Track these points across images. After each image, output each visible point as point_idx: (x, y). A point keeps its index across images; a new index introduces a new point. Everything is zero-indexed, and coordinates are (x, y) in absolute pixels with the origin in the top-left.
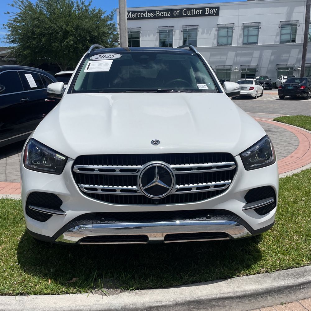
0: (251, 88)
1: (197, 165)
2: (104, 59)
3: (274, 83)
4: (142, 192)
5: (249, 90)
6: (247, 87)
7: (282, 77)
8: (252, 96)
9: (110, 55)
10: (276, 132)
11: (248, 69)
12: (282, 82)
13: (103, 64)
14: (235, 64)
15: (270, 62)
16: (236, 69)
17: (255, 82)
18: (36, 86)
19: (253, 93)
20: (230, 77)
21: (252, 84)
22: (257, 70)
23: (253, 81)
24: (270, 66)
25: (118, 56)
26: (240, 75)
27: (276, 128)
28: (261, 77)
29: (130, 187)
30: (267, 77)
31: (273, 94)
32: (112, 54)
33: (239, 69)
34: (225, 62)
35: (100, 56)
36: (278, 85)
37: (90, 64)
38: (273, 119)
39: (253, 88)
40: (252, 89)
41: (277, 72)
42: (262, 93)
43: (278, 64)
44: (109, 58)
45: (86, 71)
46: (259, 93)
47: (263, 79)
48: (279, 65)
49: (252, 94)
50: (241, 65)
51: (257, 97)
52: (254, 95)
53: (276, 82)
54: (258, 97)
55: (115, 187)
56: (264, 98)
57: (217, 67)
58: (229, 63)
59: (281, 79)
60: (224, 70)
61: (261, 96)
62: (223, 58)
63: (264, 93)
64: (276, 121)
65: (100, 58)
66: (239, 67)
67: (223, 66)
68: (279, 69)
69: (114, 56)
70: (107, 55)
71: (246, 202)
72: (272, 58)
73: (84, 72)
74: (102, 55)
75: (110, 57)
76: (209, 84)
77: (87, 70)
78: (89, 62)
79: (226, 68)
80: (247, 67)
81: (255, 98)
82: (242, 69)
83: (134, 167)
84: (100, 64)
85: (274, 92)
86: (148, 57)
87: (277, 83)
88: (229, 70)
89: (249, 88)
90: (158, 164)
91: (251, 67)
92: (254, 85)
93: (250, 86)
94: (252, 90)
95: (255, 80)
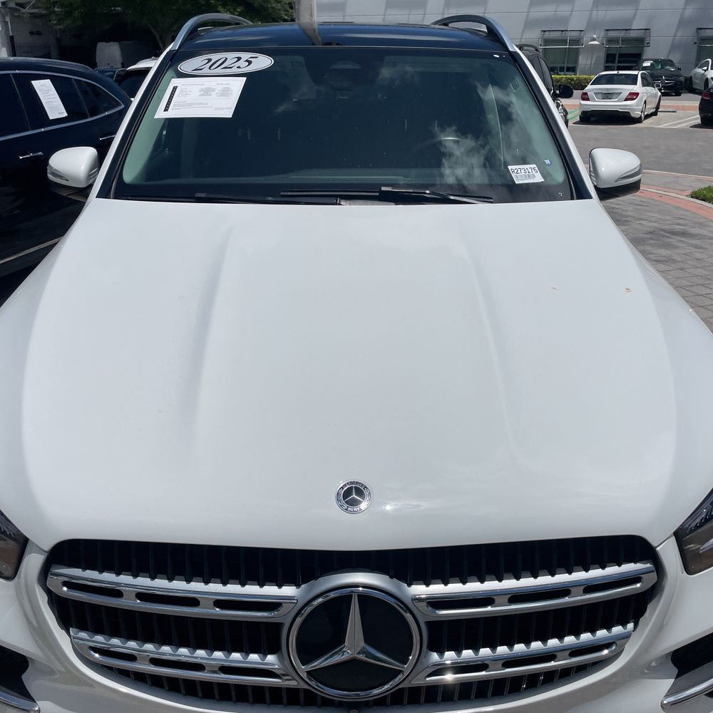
0: (630, 94)
1: (510, 584)
2: (219, 71)
3: (686, 79)
4: (297, 678)
5: (626, 100)
6: (621, 93)
7: (708, 62)
8: (633, 115)
9: (239, 59)
10: (701, 237)
11: (625, 40)
12: (709, 77)
13: (214, 90)
14: (592, 25)
15: (682, 23)
16: (594, 40)
17: (642, 78)
18: (65, 114)
19: (635, 107)
20: (576, 61)
21: (635, 83)
22: (648, 43)
23: (637, 75)
24: (680, 33)
25: (263, 62)
26: (602, 55)
27: (701, 225)
28: (656, 61)
29: (254, 657)
30: (671, 63)
31: (684, 108)
32: (245, 56)
33: (602, 40)
34: (566, 20)
35: (210, 60)
36: (699, 85)
37: (175, 88)
38: (689, 192)
39: (637, 94)
40: (633, 96)
41: (695, 48)
42: (658, 107)
43: (701, 29)
44: (234, 70)
45: (161, 114)
46: (650, 108)
47: (662, 68)
48: (703, 31)
49: (633, 110)
50: (608, 30)
51: (643, 118)
52: (636, 114)
53: (692, 74)
54: (647, 117)
55: (201, 653)
56: (662, 122)
57: (547, 35)
58: (576, 23)
59: (705, 68)
60: (564, 42)
61: (655, 114)
62: (564, 10)
63: (663, 107)
64: (697, 198)
65: (206, 71)
66: (602, 34)
67: (560, 33)
68: (703, 40)
69: (250, 63)
70: (231, 56)
71: (676, 671)
72: (689, 11)
73: (155, 117)
74: (215, 57)
75: (237, 64)
76: (547, 162)
77: (166, 110)
78: (175, 82)
79: (569, 35)
80: (621, 35)
81: (639, 120)
82: (610, 41)
83: (271, 590)
84: (207, 92)
85: (686, 103)
86: (357, 67)
87: (694, 80)
88: (577, 41)
89: (625, 94)
90: (361, 589)
91: (633, 34)
92: (638, 88)
93: (628, 88)
94: (633, 99)
95: (642, 74)
